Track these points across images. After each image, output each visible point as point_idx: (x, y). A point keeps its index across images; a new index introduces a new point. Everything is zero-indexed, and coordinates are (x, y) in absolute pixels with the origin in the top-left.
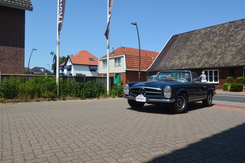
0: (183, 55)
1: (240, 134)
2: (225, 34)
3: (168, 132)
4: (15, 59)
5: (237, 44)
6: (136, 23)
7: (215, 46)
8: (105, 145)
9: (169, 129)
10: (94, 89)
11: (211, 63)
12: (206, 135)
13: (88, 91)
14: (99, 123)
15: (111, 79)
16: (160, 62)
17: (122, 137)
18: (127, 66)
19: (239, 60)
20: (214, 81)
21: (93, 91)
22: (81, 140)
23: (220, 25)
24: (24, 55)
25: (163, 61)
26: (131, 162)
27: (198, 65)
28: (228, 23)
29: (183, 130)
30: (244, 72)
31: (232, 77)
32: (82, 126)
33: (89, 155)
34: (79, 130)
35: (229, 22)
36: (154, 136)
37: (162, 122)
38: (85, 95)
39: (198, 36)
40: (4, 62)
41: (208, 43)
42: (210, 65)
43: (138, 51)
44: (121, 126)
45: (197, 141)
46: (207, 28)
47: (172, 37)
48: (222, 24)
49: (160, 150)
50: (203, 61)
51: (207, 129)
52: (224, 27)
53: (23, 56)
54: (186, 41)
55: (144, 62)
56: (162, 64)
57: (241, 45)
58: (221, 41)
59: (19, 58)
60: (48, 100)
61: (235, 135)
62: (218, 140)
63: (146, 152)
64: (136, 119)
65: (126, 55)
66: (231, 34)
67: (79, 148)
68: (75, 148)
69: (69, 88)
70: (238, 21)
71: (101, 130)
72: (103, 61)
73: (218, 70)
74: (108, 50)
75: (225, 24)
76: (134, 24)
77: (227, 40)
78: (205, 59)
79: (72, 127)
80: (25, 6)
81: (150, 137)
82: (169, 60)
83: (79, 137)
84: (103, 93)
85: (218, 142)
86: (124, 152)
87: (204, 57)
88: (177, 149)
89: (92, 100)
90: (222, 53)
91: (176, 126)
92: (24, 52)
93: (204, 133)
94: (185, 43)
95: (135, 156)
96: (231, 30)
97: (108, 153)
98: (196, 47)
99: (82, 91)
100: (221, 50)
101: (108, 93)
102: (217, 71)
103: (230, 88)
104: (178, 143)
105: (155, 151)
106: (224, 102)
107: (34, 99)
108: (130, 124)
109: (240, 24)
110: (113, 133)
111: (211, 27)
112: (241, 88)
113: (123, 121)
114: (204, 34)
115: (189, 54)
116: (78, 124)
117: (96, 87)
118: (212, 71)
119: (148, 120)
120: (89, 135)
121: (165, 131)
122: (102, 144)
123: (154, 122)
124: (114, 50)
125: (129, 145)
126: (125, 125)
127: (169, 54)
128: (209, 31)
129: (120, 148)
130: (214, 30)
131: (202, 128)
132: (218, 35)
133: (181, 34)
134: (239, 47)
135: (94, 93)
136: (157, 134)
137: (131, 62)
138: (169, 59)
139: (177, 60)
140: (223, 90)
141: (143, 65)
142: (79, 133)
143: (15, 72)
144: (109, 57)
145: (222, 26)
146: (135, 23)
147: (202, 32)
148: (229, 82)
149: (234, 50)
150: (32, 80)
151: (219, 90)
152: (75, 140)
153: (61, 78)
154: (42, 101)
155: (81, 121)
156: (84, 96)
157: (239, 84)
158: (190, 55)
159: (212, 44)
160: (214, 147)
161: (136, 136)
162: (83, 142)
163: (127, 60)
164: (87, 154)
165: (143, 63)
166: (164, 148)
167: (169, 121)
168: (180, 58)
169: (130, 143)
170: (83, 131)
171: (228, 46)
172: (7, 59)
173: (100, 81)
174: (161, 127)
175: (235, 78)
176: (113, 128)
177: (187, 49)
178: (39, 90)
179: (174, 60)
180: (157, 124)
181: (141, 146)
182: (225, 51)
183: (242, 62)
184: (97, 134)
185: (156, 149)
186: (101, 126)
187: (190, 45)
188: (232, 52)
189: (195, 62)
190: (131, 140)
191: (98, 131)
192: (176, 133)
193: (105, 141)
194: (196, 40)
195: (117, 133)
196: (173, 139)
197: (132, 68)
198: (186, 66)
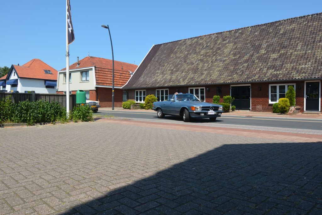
0: (166, 70)
2: (212, 47)
3: (138, 160)
5: (224, 59)
6: (108, 25)
7: (202, 60)
8: (49, 182)
9: (140, 156)
10: (47, 111)
11: (196, 80)
13: (39, 113)
14: (47, 155)
15: (73, 97)
16: (140, 77)
17: (75, 171)
18: (98, 82)
19: (226, 76)
21: (46, 113)
22: (14, 178)
23: (207, 36)
25: (142, 76)
26: (80, 200)
27: (183, 82)
28: (215, 34)
29: (156, 156)
30: (231, 90)
31: (218, 96)
32: (20, 159)
33: (22, 197)
34: (14, 166)
35: (217, 33)
36: (119, 166)
38: (33, 119)
39: (183, 47)
41: (194, 56)
42: (196, 82)
43: (112, 63)
46: (193, 39)
47: (154, 47)
48: (209, 35)
49: (123, 182)
50: (189, 77)
51: (184, 154)
52: (211, 38)
54: (170, 53)
55: (119, 77)
56: (141, 79)
57: (229, 60)
58: (208, 54)
61: (213, 158)
62: (194, 165)
63: (104, 186)
64: (101, 147)
65: (96, 67)
66: (219, 46)
67: (9, 189)
69: (9, 110)
70: (225, 33)
71: (47, 163)
72: (63, 74)
73: (204, 88)
74: (67, 58)
75: (212, 35)
76: (106, 27)
77: (214, 53)
78: (191, 75)
79: (5, 162)
81: (114, 167)
82: (149, 75)
83: (11, 175)
84: (61, 116)
85: (193, 168)
86: (74, 188)
87: (190, 73)
89: (44, 125)
90: (209, 69)
91: (149, 153)
94: (169, 55)
95: (87, 192)
96: (219, 42)
97: (50, 193)
98: (181, 61)
99: (30, 114)
100: (208, 65)
101: (69, 117)
102: (204, 89)
104: (147, 172)
105: (116, 184)
108: (91, 154)
109: (227, 36)
110: (64, 167)
111: (197, 37)
112: (228, 108)
114: (190, 45)
115: (173, 68)
117: (50, 108)
118: (198, 89)
119: (116, 148)
120: (28, 170)
121: (134, 158)
122: (45, 181)
123: (123, 149)
124: (79, 60)
125: (83, 180)
126: (83, 154)
127: (150, 67)
128: (195, 42)
129: (69, 185)
130: (201, 41)
131: (179, 153)
132: (205, 47)
133: (164, 44)
134: (226, 62)
135: (48, 116)
137: (103, 77)
138: (149, 73)
139: (159, 75)
141: (118, 81)
142: (13, 169)
145: (209, 38)
146: (107, 26)
147: (188, 42)
149: (221, 65)
152: (4, 178)
155: (21, 153)
156: (32, 121)
157: (225, 104)
158: (175, 69)
159: (199, 57)
160: (187, 173)
161: (96, 167)
162: (17, 181)
164: (19, 196)
165: (118, 79)
166: (128, 179)
168: (163, 73)
169: (84, 177)
170: (20, 166)
171: (215, 60)
173: (57, 100)
174: (130, 154)
175: (222, 97)
176: (65, 159)
177: (170, 63)
179: (156, 75)
180: (126, 151)
181: (99, 180)
182: (212, 66)
183: (229, 79)
184: (41, 169)
185: (118, 181)
186: (49, 159)
187: (175, 57)
188: (219, 67)
189: (179, 78)
190: (87, 173)
191: (43, 165)
192: (147, 161)
193: (50, 177)
194: (181, 52)
195: (70, 166)
196: (142, 168)
197: (104, 84)
198: (170, 82)
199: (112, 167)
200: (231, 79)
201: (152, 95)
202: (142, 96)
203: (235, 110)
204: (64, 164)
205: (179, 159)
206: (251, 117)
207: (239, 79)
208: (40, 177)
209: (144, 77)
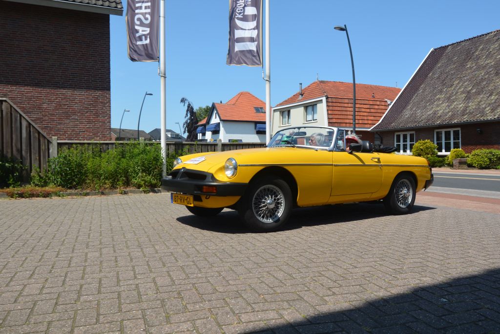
0: (457, 93)
3: (334, 265)
4: (92, 112)
6: (345, 26)
8: (158, 290)
9: (343, 258)
16: (404, 108)
17: (213, 274)
18: (331, 121)
22: (120, 276)
24: (110, 104)
25: (409, 107)
27: (492, 113)
32: (153, 245)
33: (102, 311)
34: (138, 254)
36: (290, 275)
39: (493, 47)
40: (73, 119)
44: (238, 247)
47: (432, 52)
49: (273, 310)
51: (440, 262)
53: (107, 106)
54: (465, 59)
55: (368, 110)
56: (407, 113)
59: (100, 110)
60: (145, 192)
62: (448, 292)
63: (234, 313)
65: (329, 96)
67: (97, 294)
68: (89, 293)
72: (280, 112)
74: (267, 83)
76: (342, 29)
79: (131, 247)
80: (109, 6)
81: (280, 275)
82: (423, 104)
83: (122, 269)
91: (367, 253)
92: (110, 98)
94: (462, 65)
95: (199, 321)
97: (144, 310)
98: (488, 73)
104: (334, 294)
105: (258, 311)
107: (118, 190)
115: (470, 89)
116: (150, 240)
124: (303, 88)
127: (425, 90)
133: (453, 44)
137: (340, 113)
138: (422, 101)
139: (442, 103)
141: (365, 118)
143: (93, 138)
146: (344, 27)
150: (113, 152)
153: (172, 146)
154: (131, 193)
158: (474, 91)
160: (422, 309)
162: (119, 281)
163: (331, 108)
164: (99, 310)
165: (365, 114)
166: (289, 304)
167: (360, 239)
168: (449, 98)
169: (217, 288)
170: (144, 255)
172: (78, 113)
174: (328, 252)
176: (215, 251)
177: (465, 78)
178: (128, 172)
179: (435, 103)
187: (474, 68)
189: (484, 106)
192: (350, 270)
194: (489, 56)
196: (332, 283)
197: (342, 124)
198: (463, 115)
199: (277, 274)
201: (426, 140)
202: (408, 143)
209: (411, 110)
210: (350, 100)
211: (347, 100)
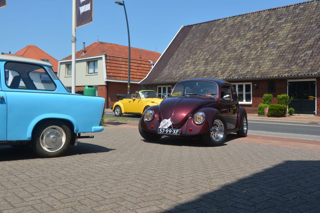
0: (199, 59)
1: (277, 177)
2: (262, 28)
3: (169, 177)
5: (279, 44)
6: (123, 1)
7: (247, 46)
8: (60, 201)
9: (170, 173)
11: (241, 73)
12: (227, 180)
14: (53, 168)
16: (163, 68)
17: (91, 188)
18: (109, 74)
19: (282, 68)
20: (244, 100)
22: (18, 195)
23: (254, 14)
25: (167, 67)
27: (222, 75)
28: (266, 10)
29: (192, 174)
30: (288, 86)
31: (271, 95)
32: (22, 172)
35: (269, 10)
36: (146, 185)
37: (160, 164)
39: (222, 29)
41: (237, 41)
42: (239, 76)
43: (127, 50)
44: (91, 170)
45: (212, 189)
46: (236, 17)
47: (182, 28)
48: (258, 12)
49: (153, 206)
50: (230, 69)
51: (229, 172)
52: (260, 17)
54: (204, 36)
55: (137, 68)
56: (166, 72)
57: (285, 46)
58: (256, 38)
61: (269, 179)
62: (244, 187)
63: (130, 209)
64: (119, 160)
65: (107, 55)
66: (271, 27)
67: (14, 208)
68: (6, 208)
70: (281, 9)
71: (55, 177)
72: (66, 65)
73: (251, 83)
74: (73, 44)
75: (262, 11)
76: (121, 4)
77: (265, 37)
78: (233, 66)
79: (4, 175)
81: (139, 185)
82: (176, 66)
83: (14, 191)
85: (243, 190)
87: (231, 63)
88: (180, 203)
90: (257, 58)
91: (183, 169)
93: (224, 177)
94: (203, 40)
96: (271, 21)
98: (219, 47)
100: (257, 53)
102: (250, 85)
103: (268, 112)
104: (182, 194)
105: (144, 207)
106: (258, 131)
108: (107, 168)
109: (284, 13)
110: (76, 183)
111: (242, 15)
112: (284, 111)
113: (96, 163)
114: (232, 26)
115: (208, 57)
116: (14, 169)
118: (242, 85)
119: (138, 161)
120: (33, 186)
121: (164, 175)
123: (148, 163)
124: (85, 47)
125: (103, 200)
126: (98, 168)
127: (178, 56)
128: (239, 22)
129: (86, 206)
130: (246, 21)
131: (222, 170)
132: (252, 28)
133: (196, 24)
134: (281, 49)
136: (151, 182)
137: (115, 68)
138: (176, 63)
139: (190, 66)
140: (258, 115)
141: (135, 73)
142: (15, 183)
144: (76, 59)
145: (258, 16)
146: (122, 3)
147: (229, 22)
148: (267, 102)
149: (274, 52)
151: (252, 114)
152: (6, 195)
157: (280, 105)
158: (210, 59)
159: (243, 42)
160: (236, 197)
161: (116, 185)
162: (22, 199)
163: (109, 64)
165: (135, 71)
166: (159, 201)
167: (172, 161)
168: (194, 63)
169: (104, 196)
170: (23, 180)
171: (266, 46)
174: (158, 170)
175: (275, 96)
176: (77, 174)
177: (205, 49)
179: (185, 66)
180: (153, 166)
181: (123, 201)
182: (262, 53)
183: (286, 72)
184: (48, 185)
185: (147, 204)
186: (57, 172)
187: (210, 43)
188: (272, 55)
189: (217, 70)
190: (106, 192)
191: (51, 180)
192: (181, 179)
193: (62, 196)
194: (219, 36)
195: (83, 182)
196: (176, 188)
197: (117, 78)
198: (203, 76)
199: (137, 185)
200: (288, 72)
201: (179, 92)
202: (167, 94)
203: (294, 114)
204: (76, 180)
205: (223, 178)
206: (316, 124)
207: (299, 71)
208: (49, 194)
209: (168, 70)
210: (123, 59)
211: (121, 59)
